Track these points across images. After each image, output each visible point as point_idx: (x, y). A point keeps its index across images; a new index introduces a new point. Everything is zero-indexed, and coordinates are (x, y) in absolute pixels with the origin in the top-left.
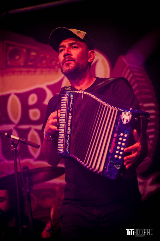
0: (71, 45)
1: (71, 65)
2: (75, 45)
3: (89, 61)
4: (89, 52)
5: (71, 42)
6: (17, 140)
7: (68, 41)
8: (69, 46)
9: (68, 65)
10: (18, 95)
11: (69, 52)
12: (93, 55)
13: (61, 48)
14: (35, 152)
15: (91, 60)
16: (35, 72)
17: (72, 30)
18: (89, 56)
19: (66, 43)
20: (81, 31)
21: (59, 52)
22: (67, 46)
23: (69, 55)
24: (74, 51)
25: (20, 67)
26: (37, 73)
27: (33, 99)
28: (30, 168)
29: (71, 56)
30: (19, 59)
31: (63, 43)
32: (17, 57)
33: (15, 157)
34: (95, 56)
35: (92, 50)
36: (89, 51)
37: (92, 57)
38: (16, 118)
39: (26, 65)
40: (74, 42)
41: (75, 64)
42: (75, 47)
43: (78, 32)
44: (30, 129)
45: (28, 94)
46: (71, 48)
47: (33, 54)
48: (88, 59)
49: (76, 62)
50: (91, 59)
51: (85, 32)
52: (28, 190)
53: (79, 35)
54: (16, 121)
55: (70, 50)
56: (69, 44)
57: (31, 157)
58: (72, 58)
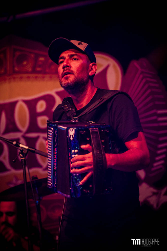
0: (71, 57)
1: (70, 79)
2: (75, 57)
3: (90, 74)
4: (91, 65)
5: (71, 53)
6: (26, 149)
7: (68, 53)
8: (69, 58)
9: (67, 78)
10: (25, 102)
11: (69, 64)
12: (95, 68)
13: (61, 60)
14: (44, 161)
15: (91, 73)
16: (43, 77)
17: (72, 41)
18: (90, 68)
19: (66, 55)
20: (82, 43)
21: (59, 64)
22: (67, 58)
23: (68, 66)
24: (74, 63)
25: (27, 72)
26: (46, 79)
27: (42, 106)
28: (39, 178)
29: (71, 68)
30: (26, 65)
31: (63, 55)
32: (25, 63)
33: (24, 167)
34: (97, 69)
35: (94, 63)
36: (91, 63)
37: (93, 70)
38: (23, 126)
39: (34, 71)
40: (74, 53)
41: (74, 78)
42: (75, 59)
43: (79, 44)
44: (38, 138)
45: (36, 101)
46: (70, 60)
47: (42, 59)
48: (89, 72)
49: (76, 76)
50: (93, 72)
51: (87, 43)
52: (37, 202)
53: (79, 46)
54: (24, 129)
55: (69, 62)
56: (69, 55)
57: (40, 166)
58: (72, 71)
